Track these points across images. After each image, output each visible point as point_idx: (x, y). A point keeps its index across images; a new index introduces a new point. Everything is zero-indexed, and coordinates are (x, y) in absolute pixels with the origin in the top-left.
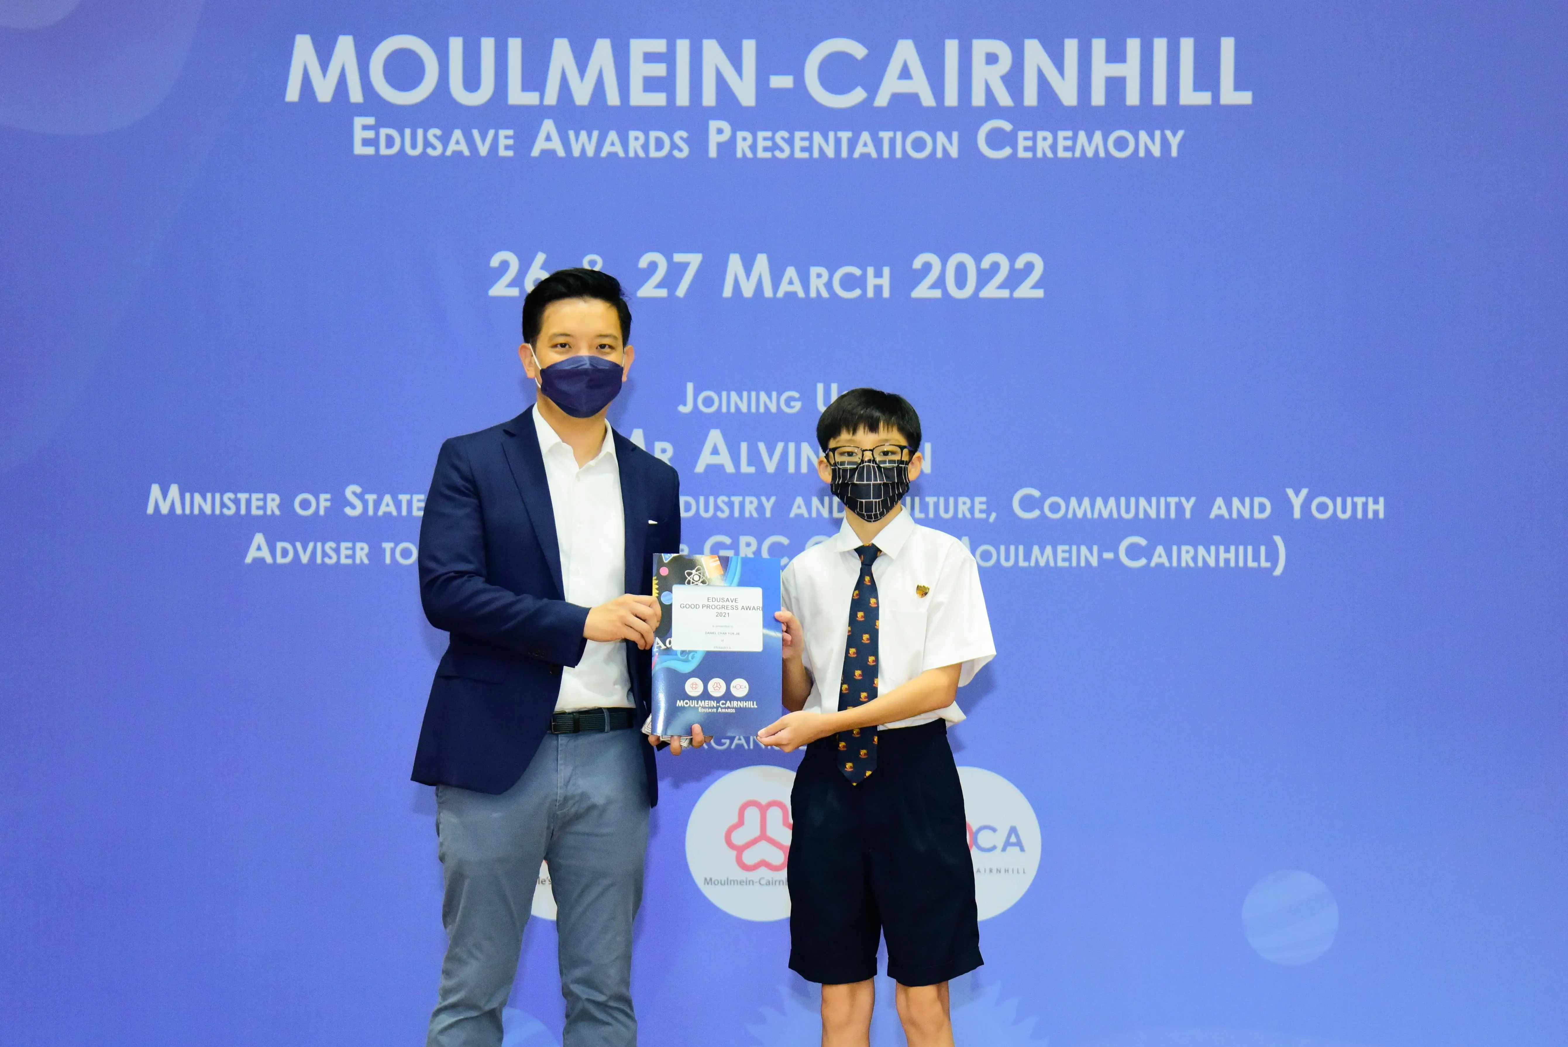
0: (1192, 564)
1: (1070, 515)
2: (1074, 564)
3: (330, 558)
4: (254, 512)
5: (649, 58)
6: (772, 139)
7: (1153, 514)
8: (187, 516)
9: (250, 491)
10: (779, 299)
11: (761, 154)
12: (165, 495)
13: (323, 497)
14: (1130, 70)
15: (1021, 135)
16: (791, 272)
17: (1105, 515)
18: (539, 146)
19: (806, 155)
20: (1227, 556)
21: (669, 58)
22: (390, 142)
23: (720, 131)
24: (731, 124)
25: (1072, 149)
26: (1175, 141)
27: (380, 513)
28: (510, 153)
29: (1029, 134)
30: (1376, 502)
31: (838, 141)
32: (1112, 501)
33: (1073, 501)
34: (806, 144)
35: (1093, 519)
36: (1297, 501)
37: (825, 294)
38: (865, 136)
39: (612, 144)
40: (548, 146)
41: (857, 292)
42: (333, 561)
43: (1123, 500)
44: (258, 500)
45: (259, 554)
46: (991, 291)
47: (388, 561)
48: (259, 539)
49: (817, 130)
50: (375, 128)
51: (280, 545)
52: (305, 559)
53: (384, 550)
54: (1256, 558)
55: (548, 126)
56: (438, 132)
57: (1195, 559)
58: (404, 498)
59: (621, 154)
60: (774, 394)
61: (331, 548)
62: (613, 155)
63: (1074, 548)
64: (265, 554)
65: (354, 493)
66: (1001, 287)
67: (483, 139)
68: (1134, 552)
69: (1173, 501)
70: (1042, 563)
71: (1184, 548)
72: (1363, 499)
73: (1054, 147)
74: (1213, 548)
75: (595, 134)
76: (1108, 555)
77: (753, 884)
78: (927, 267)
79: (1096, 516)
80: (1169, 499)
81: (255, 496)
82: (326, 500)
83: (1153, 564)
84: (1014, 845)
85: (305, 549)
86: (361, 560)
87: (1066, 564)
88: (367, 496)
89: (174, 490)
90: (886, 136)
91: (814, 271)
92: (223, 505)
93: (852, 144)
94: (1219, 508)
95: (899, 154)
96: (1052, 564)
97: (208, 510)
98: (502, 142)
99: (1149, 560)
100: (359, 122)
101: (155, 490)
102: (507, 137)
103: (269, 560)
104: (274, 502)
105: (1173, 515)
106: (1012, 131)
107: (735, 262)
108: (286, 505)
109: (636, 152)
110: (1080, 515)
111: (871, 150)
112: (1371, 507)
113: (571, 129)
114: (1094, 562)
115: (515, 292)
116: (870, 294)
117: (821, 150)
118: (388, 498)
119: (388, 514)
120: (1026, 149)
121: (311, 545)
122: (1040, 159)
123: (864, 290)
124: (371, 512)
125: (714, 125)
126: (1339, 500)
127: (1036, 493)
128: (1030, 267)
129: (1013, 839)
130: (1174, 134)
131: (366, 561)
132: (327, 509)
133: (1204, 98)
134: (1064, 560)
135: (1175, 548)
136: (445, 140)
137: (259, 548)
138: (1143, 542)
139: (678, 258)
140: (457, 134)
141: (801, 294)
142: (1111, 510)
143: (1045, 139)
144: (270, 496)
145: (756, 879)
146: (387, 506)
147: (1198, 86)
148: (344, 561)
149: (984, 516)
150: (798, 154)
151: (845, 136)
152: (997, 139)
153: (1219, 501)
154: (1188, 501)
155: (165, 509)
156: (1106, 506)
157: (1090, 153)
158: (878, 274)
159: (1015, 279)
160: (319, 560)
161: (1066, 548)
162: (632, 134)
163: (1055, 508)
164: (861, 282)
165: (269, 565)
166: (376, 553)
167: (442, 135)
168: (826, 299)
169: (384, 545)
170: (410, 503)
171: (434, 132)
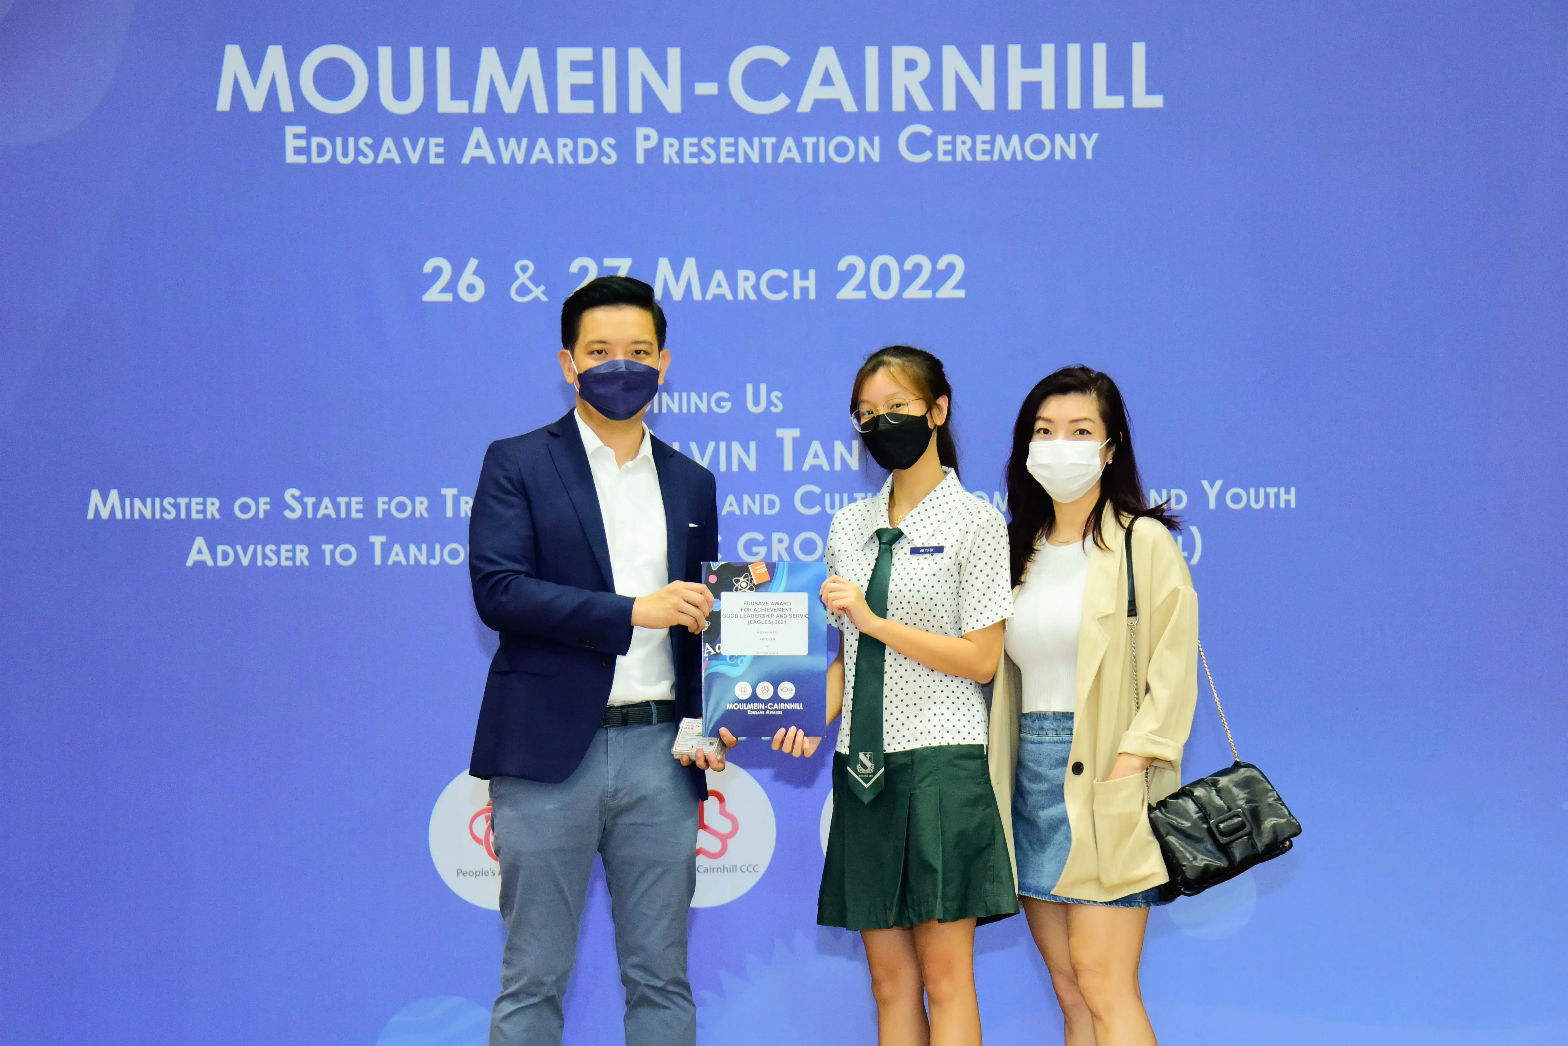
3: (271, 560)
4: (194, 516)
5: (577, 66)
6: (698, 145)
8: (128, 520)
9: (190, 496)
10: (708, 301)
11: (688, 160)
12: (105, 500)
13: (262, 500)
14: (1045, 75)
15: (941, 139)
16: (719, 275)
18: (470, 153)
19: (731, 161)
21: (595, 65)
22: (322, 151)
23: (647, 138)
24: (658, 131)
25: (990, 152)
26: (1089, 144)
27: (319, 516)
28: (441, 161)
29: (949, 138)
30: (1288, 492)
31: (763, 147)
33: (997, 495)
34: (731, 149)
36: (1212, 493)
37: (753, 297)
38: (789, 142)
39: (542, 151)
40: (478, 153)
41: (784, 294)
42: (274, 563)
44: (198, 504)
45: (200, 558)
46: (914, 292)
47: (328, 562)
48: (200, 542)
49: (740, 136)
50: (307, 137)
51: (220, 548)
52: (245, 561)
53: (323, 552)
55: (478, 134)
56: (370, 141)
58: (342, 500)
59: (551, 161)
60: (705, 395)
61: (271, 550)
62: (542, 162)
64: (206, 557)
65: (293, 496)
66: (924, 287)
67: (414, 147)
72: (1275, 490)
73: (972, 151)
75: (525, 141)
78: (852, 269)
81: (194, 500)
82: (265, 503)
85: (245, 552)
86: (302, 562)
88: (306, 499)
89: (114, 495)
90: (809, 141)
91: (741, 274)
92: (163, 510)
93: (777, 149)
95: (822, 159)
97: (148, 514)
98: (433, 150)
100: (290, 130)
101: (95, 496)
102: (437, 145)
103: (210, 563)
104: (214, 506)
106: (932, 135)
107: (664, 266)
108: (226, 509)
109: (565, 159)
111: (795, 155)
112: (1283, 497)
113: (501, 137)
115: (448, 297)
116: (797, 296)
117: (746, 155)
118: (326, 501)
119: (327, 517)
120: (946, 153)
121: (251, 548)
122: (959, 163)
123: (791, 291)
124: (310, 515)
125: (641, 132)
126: (1252, 491)
128: (951, 268)
130: (1089, 138)
131: (306, 563)
132: (266, 512)
133: (1117, 102)
136: (376, 148)
137: (200, 552)
139: (609, 262)
140: (388, 142)
141: (729, 297)
143: (964, 143)
144: (209, 500)
146: (326, 508)
147: (1111, 90)
148: (284, 563)
150: (724, 160)
151: (769, 141)
152: (917, 143)
155: (105, 514)
157: (1007, 156)
158: (804, 276)
159: (937, 279)
160: (259, 563)
162: (561, 141)
164: (787, 285)
165: (210, 568)
166: (316, 555)
167: (372, 144)
168: (753, 301)
169: (324, 547)
170: (348, 505)
171: (365, 141)
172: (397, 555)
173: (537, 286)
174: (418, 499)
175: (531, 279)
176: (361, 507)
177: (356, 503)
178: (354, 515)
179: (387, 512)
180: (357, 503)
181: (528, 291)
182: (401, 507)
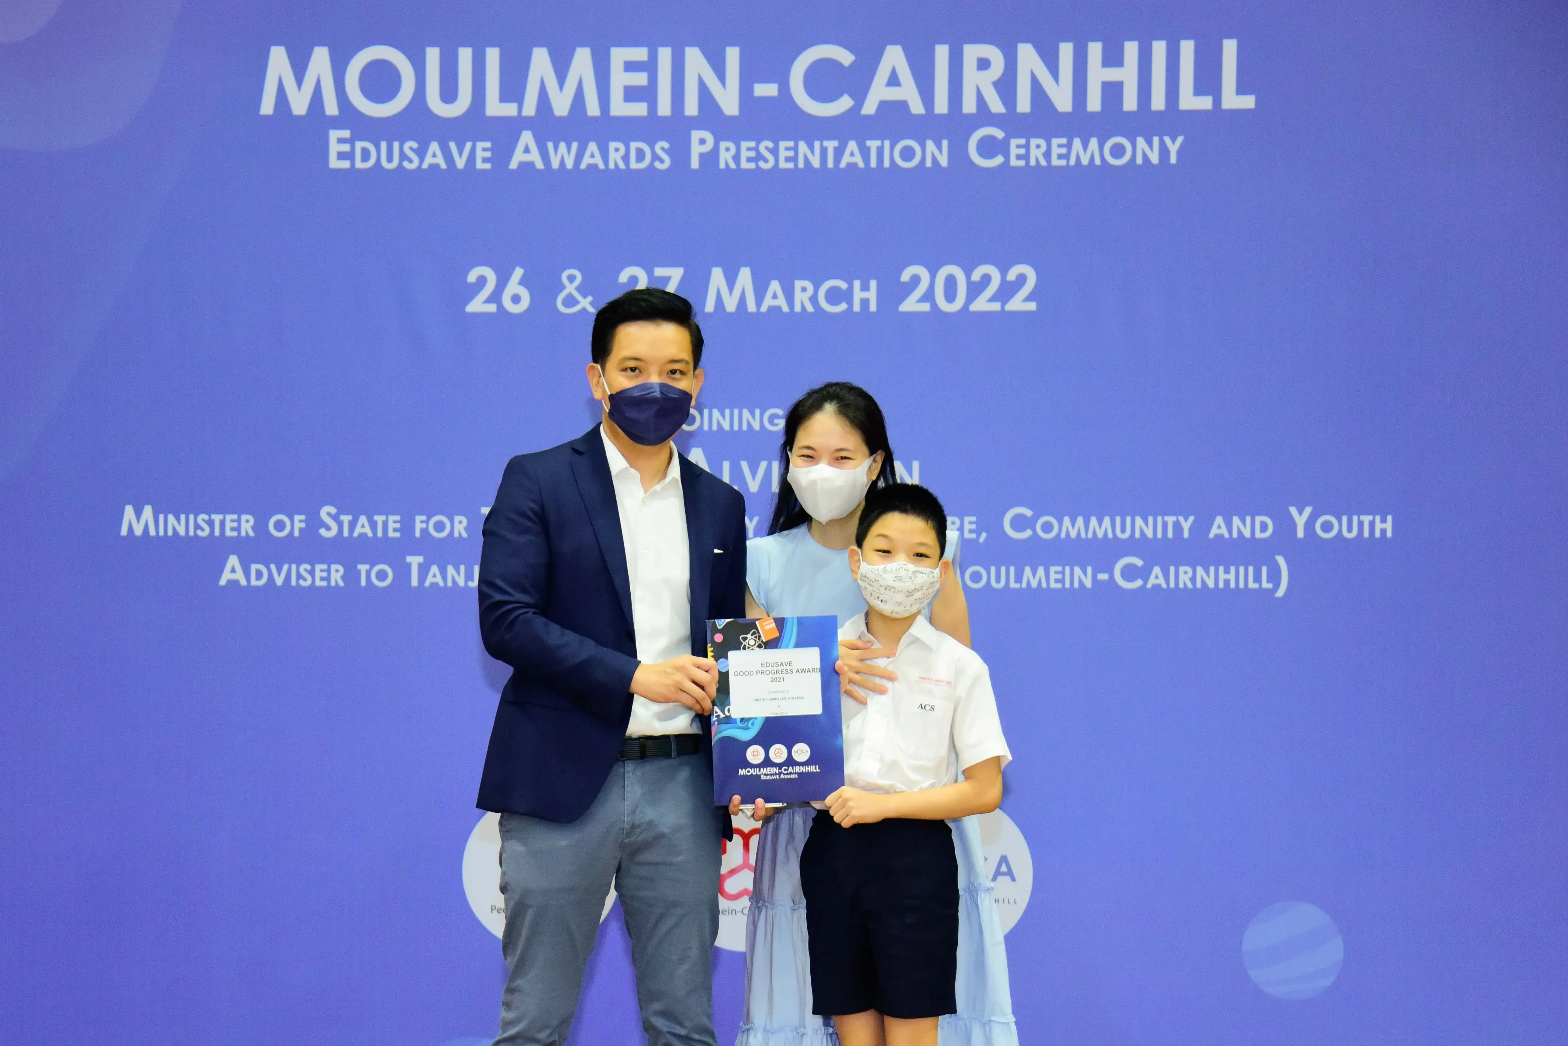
0: (1190, 585)
1: (1063, 535)
2: (1067, 585)
3: (305, 580)
4: (229, 533)
5: (630, 66)
6: (756, 149)
7: (1149, 534)
8: (161, 537)
9: (224, 512)
10: (763, 314)
11: (745, 165)
12: (138, 516)
13: (297, 518)
14: (1128, 74)
15: (1014, 142)
16: (775, 286)
17: (1100, 535)
18: (518, 158)
19: (791, 165)
20: (1227, 576)
21: (650, 67)
22: (366, 155)
23: (702, 142)
24: (714, 135)
25: (1067, 157)
26: (1173, 148)
27: (356, 534)
28: (488, 166)
29: (1022, 141)
30: (1383, 520)
31: (824, 151)
32: (1107, 521)
33: (1067, 521)
34: (791, 154)
35: (1087, 540)
36: (1300, 520)
37: (810, 308)
38: (852, 145)
39: (592, 156)
40: (526, 158)
41: (843, 306)
42: (308, 583)
43: (1118, 520)
44: (232, 521)
45: (233, 577)
46: (982, 304)
47: (363, 583)
48: (233, 561)
49: (802, 140)
50: (351, 141)
51: (254, 567)
52: (279, 581)
53: (359, 571)
54: (1257, 578)
55: (527, 138)
56: (415, 145)
57: (1193, 579)
58: (379, 519)
59: (601, 166)
60: (757, 412)
61: (306, 570)
62: (593, 167)
63: (1068, 569)
64: (240, 576)
65: (329, 514)
66: (992, 299)
67: (461, 152)
68: (1130, 573)
69: (1170, 520)
70: (1034, 584)
71: (1182, 569)
72: (1370, 518)
73: (1047, 155)
74: (1212, 569)
75: (575, 145)
76: (1103, 577)
77: (736, 914)
78: (916, 280)
79: (1090, 535)
80: (1167, 518)
81: (229, 517)
82: (301, 521)
83: (1149, 586)
84: (1004, 874)
85: (279, 571)
86: (337, 583)
87: (1059, 586)
88: (342, 517)
89: (148, 512)
90: (873, 145)
91: (799, 284)
92: (197, 527)
93: (839, 153)
94: (1218, 527)
95: (887, 164)
96: (1044, 585)
97: (182, 531)
98: (480, 155)
99: (1146, 581)
100: (334, 135)
101: (129, 512)
102: (484, 150)
103: (243, 582)
104: (249, 523)
105: (1170, 535)
106: (1004, 138)
107: (717, 276)
108: (260, 526)
109: (616, 164)
110: (1073, 535)
111: (858, 160)
112: (1379, 526)
113: (550, 141)
114: (1088, 583)
115: (492, 308)
116: (857, 308)
117: (807, 160)
118: (363, 519)
119: (363, 536)
120: (1019, 157)
121: (285, 567)
122: (1033, 167)
123: (850, 303)
124: (346, 534)
125: (696, 135)
126: (1345, 519)
127: (1028, 513)
128: (1022, 279)
129: (1004, 869)
130: (1174, 140)
131: (341, 583)
132: (301, 530)
133: (1205, 103)
134: (1057, 581)
135: (1172, 569)
136: (421, 153)
137: (233, 570)
138: (1139, 562)
139: (659, 272)
140: (434, 147)
141: (785, 309)
142: (1106, 530)
143: (1038, 146)
144: (244, 517)
145: (739, 909)
146: (363, 527)
147: (1199, 91)
148: (319, 583)
149: (974, 536)
150: (783, 165)
151: (831, 145)
152: (988, 147)
153: (1219, 520)
154: (1186, 520)
155: (138, 531)
156: (1100, 526)
157: (1085, 161)
158: (865, 288)
159: (1006, 291)
160: (294, 583)
161: (1059, 568)
162: (613, 145)
163: (1047, 528)
164: (847, 296)
165: (245, 587)
166: (351, 575)
167: (418, 148)
168: (811, 313)
169: (360, 567)
170: (385, 524)
171: (410, 145)
172: (434, 576)
173: (585, 297)
174: (457, 519)
175: (578, 289)
176: (398, 525)
177: (393, 522)
178: (391, 534)
179: (424, 531)
180: (395, 522)
181: (575, 302)
182: (439, 527)
